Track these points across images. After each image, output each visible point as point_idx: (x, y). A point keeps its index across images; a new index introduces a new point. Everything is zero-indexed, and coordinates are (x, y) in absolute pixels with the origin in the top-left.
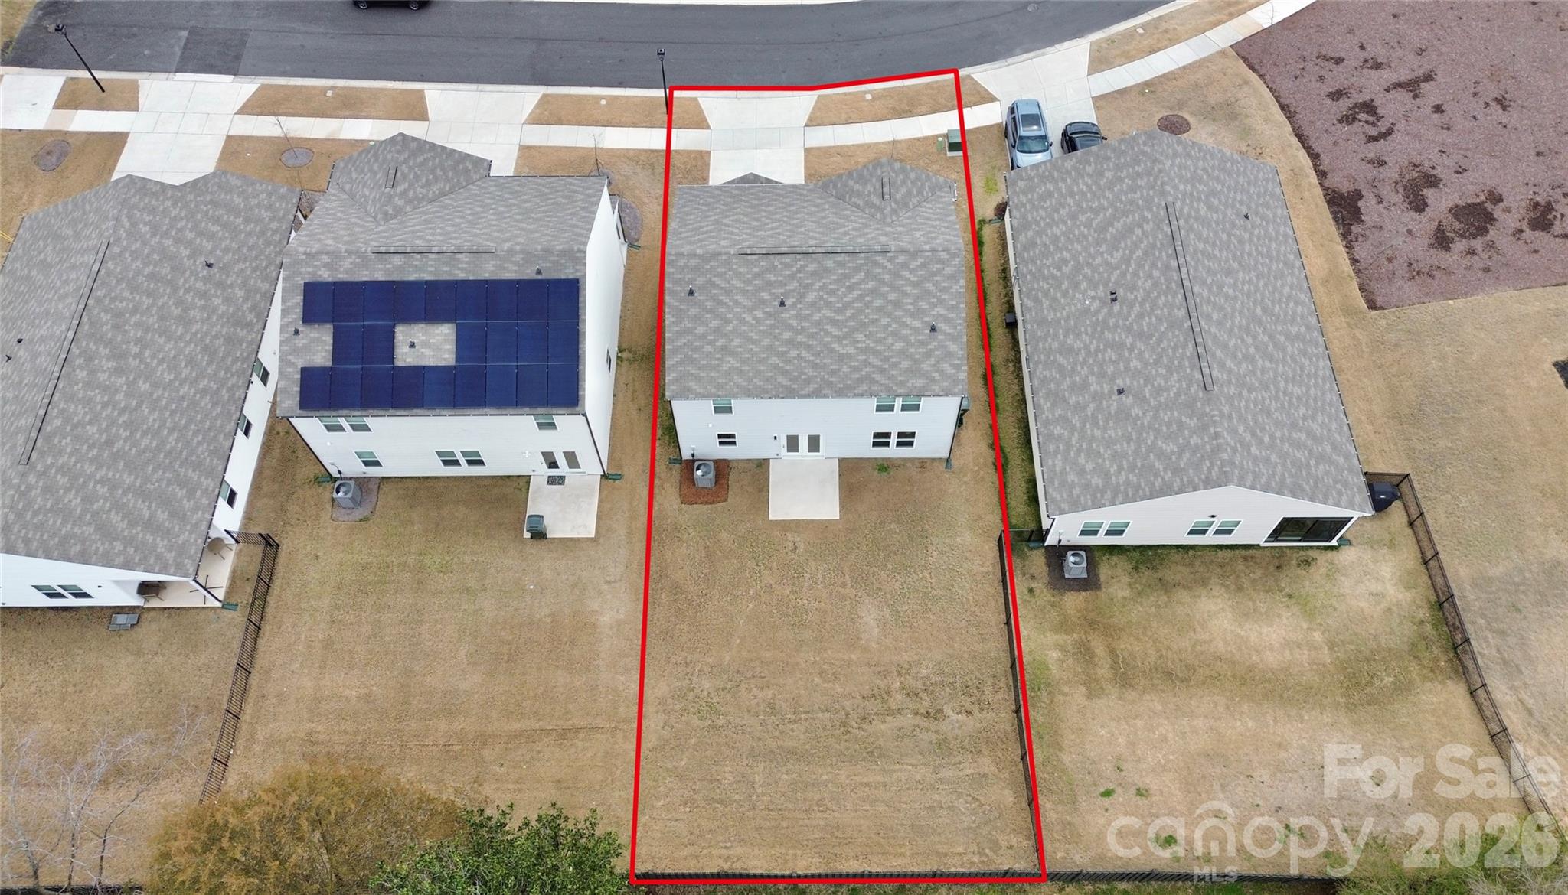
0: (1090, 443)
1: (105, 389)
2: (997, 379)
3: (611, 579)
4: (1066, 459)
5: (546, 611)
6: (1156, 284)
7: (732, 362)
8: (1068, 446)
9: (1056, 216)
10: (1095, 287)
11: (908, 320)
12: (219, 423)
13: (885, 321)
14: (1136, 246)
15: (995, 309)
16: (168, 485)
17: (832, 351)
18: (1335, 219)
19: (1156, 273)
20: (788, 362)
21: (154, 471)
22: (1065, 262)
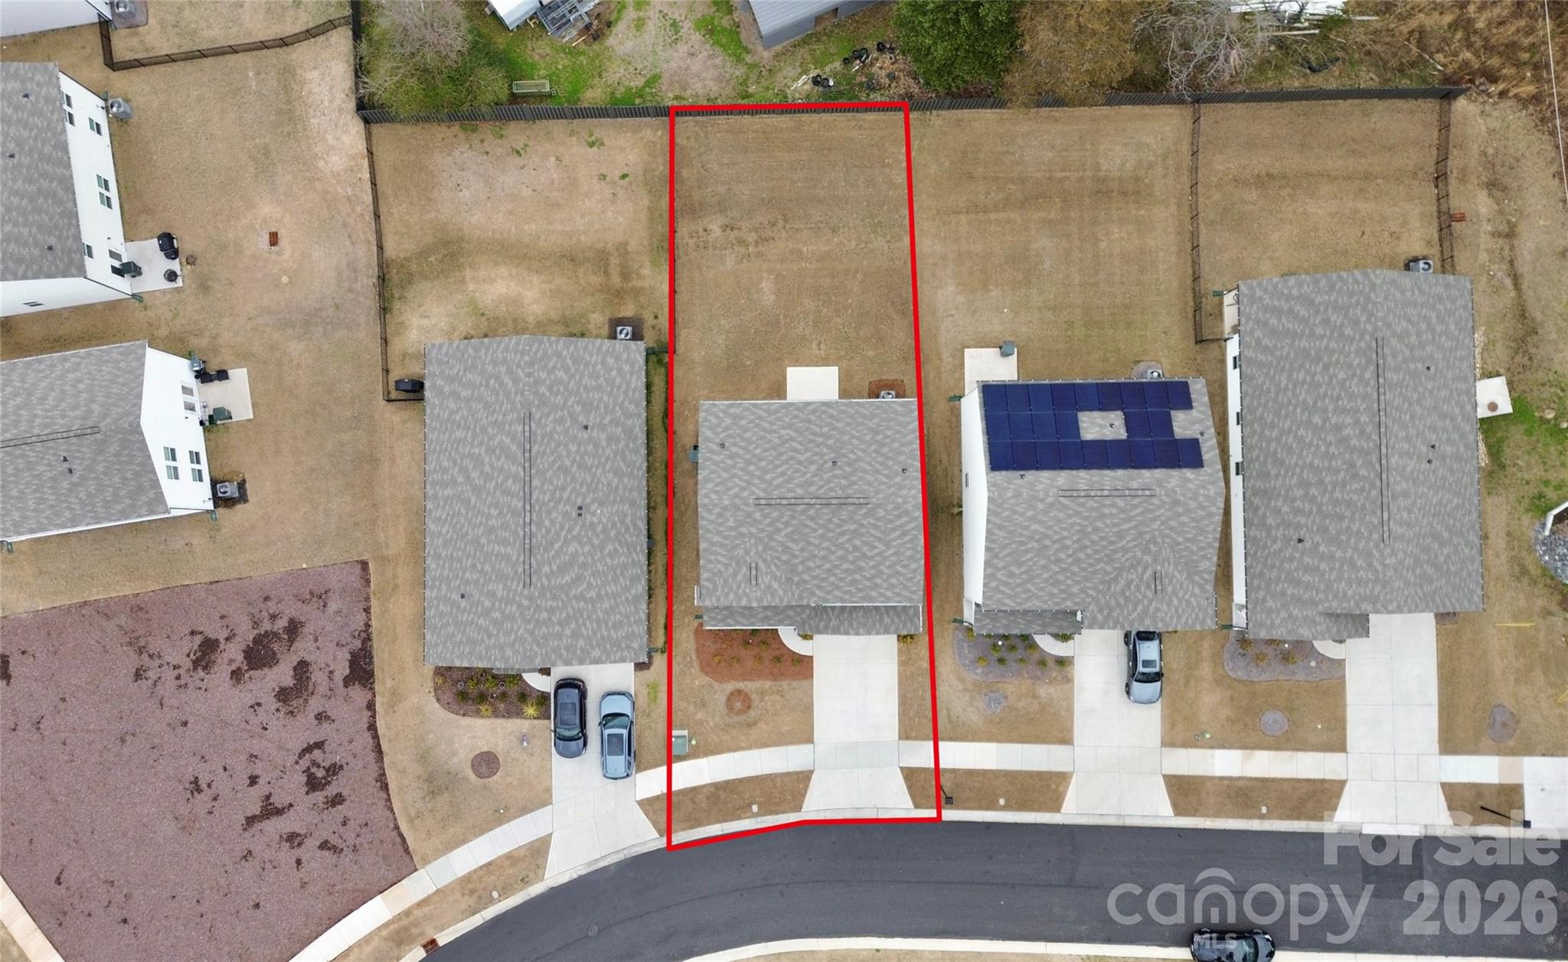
0: (612, 391)
1: (1343, 411)
2: (664, 492)
3: (950, 318)
4: (629, 383)
5: (993, 294)
6: (549, 513)
7: (871, 424)
8: (626, 392)
9: (612, 602)
10: (592, 524)
11: (741, 452)
12: (1255, 403)
13: (758, 451)
14: (558, 554)
15: (660, 560)
16: (1276, 346)
17: (796, 431)
18: (371, 657)
19: (547, 523)
20: (828, 424)
21: (1288, 354)
22: (610, 555)
